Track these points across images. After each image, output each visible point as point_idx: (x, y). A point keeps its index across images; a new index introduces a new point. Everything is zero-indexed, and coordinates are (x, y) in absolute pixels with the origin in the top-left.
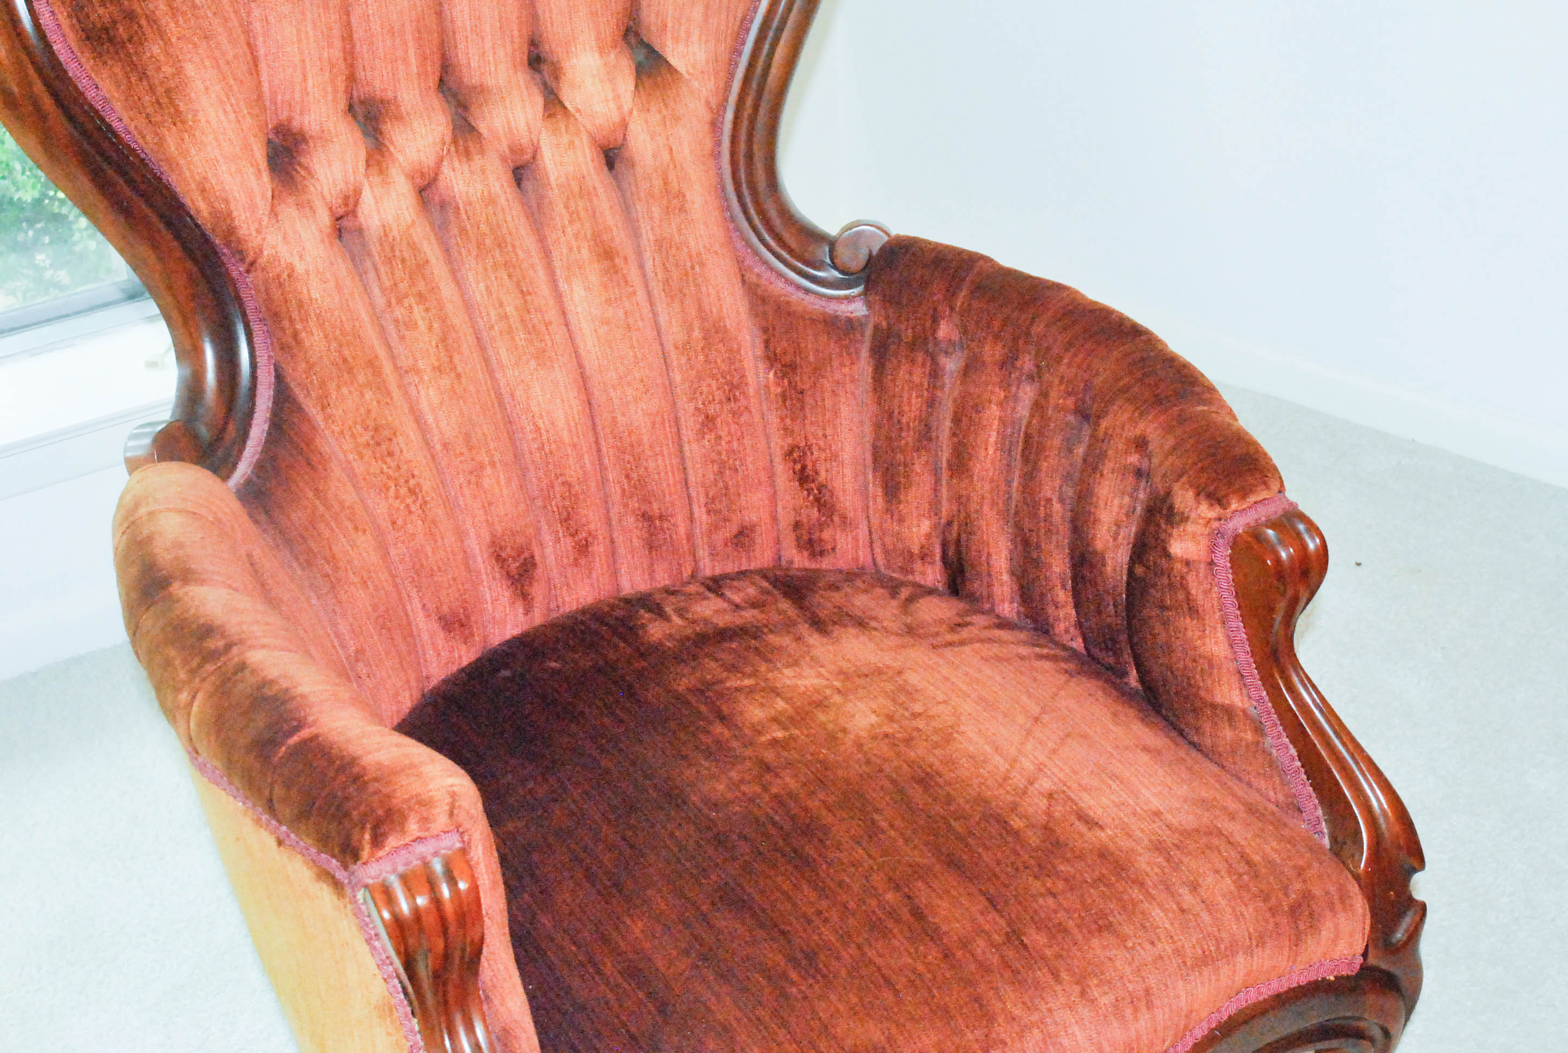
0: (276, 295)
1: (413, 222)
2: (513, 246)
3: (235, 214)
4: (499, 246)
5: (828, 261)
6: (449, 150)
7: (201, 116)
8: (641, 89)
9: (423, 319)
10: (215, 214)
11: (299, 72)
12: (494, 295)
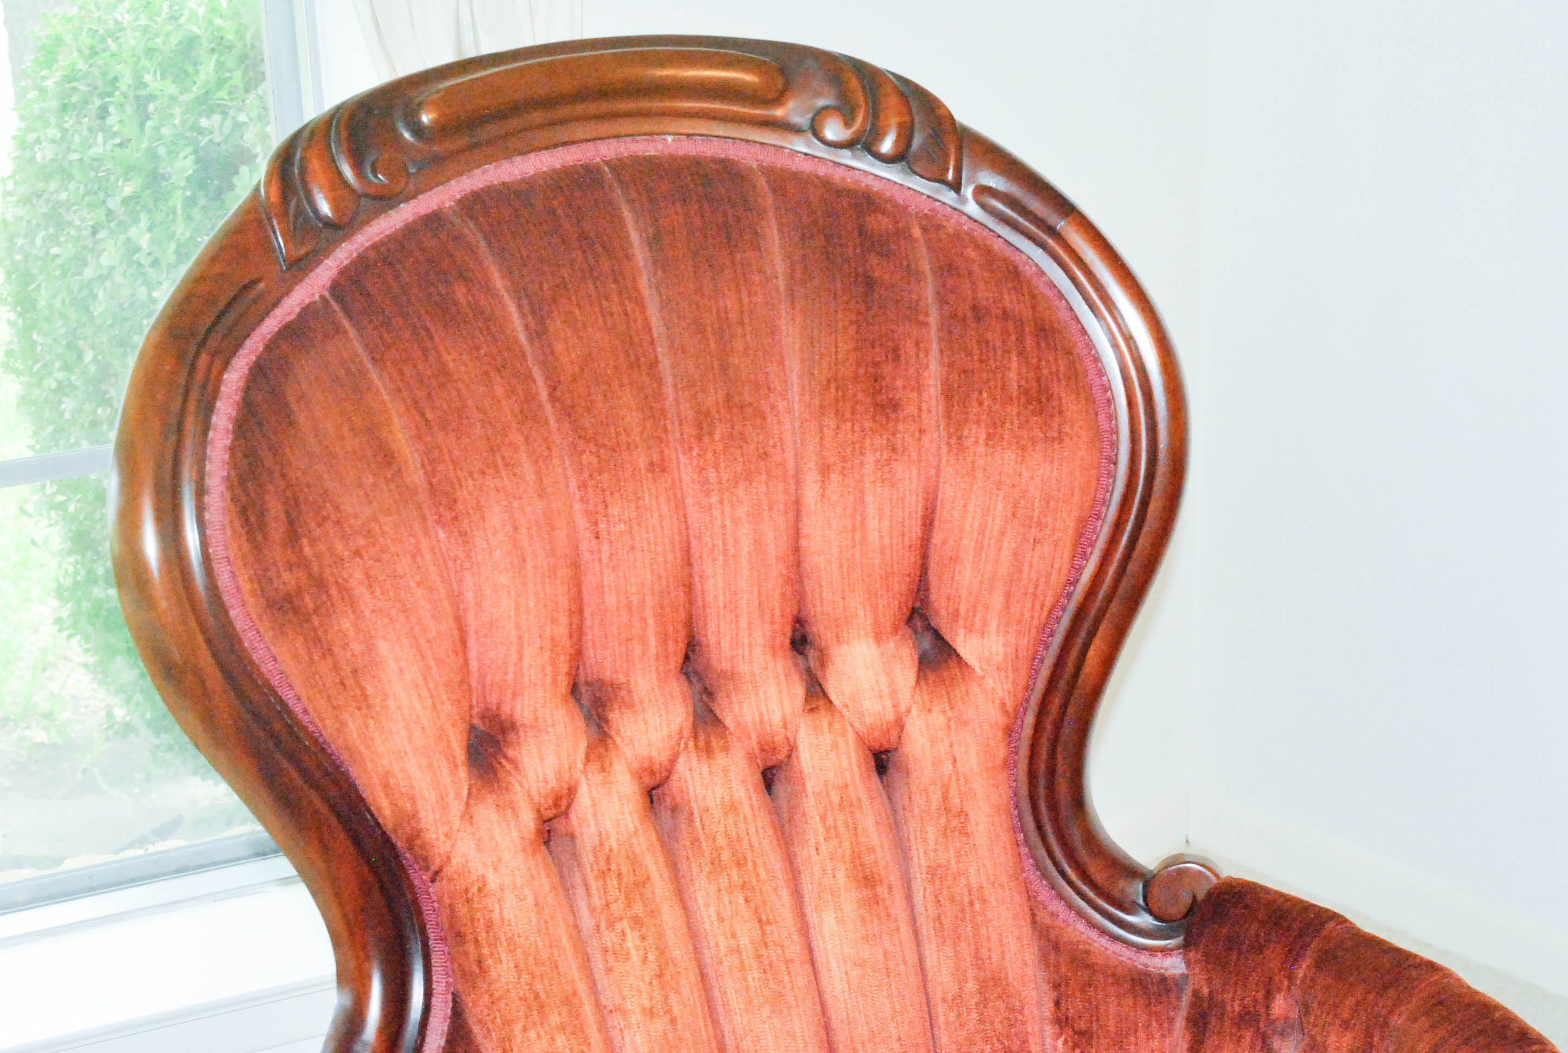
0: (462, 910)
1: (636, 832)
2: (754, 863)
3: (422, 814)
4: (738, 864)
5: (1141, 902)
6: (686, 746)
7: (391, 703)
8: (922, 682)
9: (637, 948)
10: (399, 813)
11: (513, 649)
12: (726, 923)
